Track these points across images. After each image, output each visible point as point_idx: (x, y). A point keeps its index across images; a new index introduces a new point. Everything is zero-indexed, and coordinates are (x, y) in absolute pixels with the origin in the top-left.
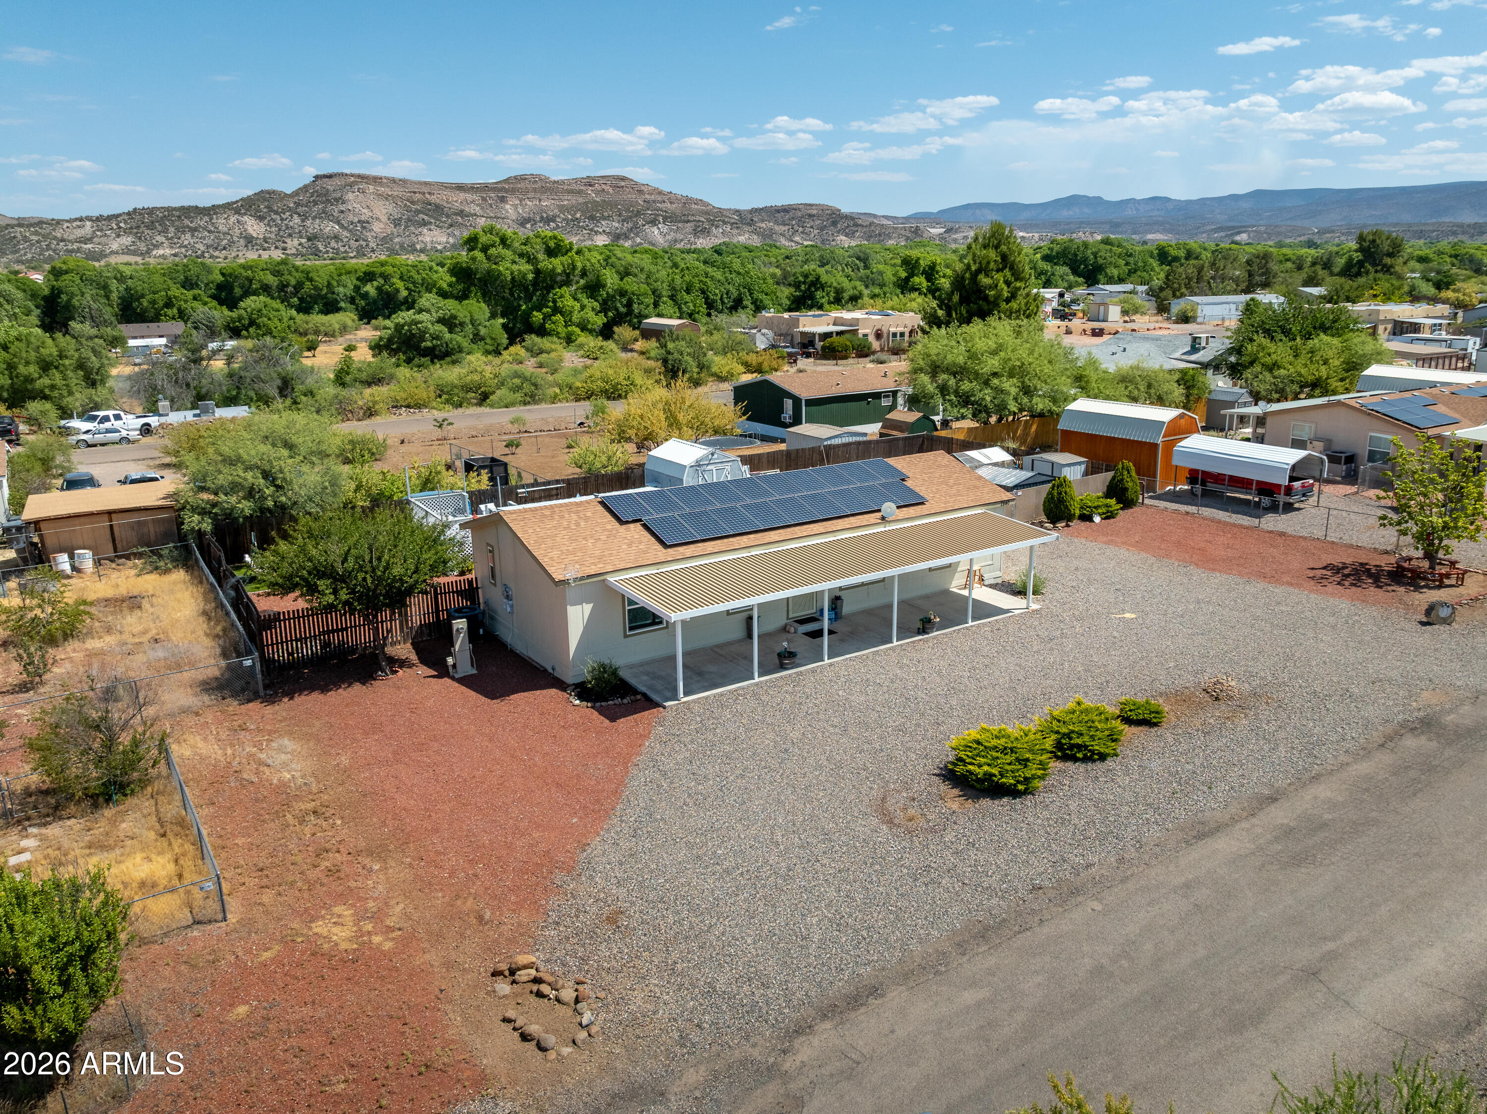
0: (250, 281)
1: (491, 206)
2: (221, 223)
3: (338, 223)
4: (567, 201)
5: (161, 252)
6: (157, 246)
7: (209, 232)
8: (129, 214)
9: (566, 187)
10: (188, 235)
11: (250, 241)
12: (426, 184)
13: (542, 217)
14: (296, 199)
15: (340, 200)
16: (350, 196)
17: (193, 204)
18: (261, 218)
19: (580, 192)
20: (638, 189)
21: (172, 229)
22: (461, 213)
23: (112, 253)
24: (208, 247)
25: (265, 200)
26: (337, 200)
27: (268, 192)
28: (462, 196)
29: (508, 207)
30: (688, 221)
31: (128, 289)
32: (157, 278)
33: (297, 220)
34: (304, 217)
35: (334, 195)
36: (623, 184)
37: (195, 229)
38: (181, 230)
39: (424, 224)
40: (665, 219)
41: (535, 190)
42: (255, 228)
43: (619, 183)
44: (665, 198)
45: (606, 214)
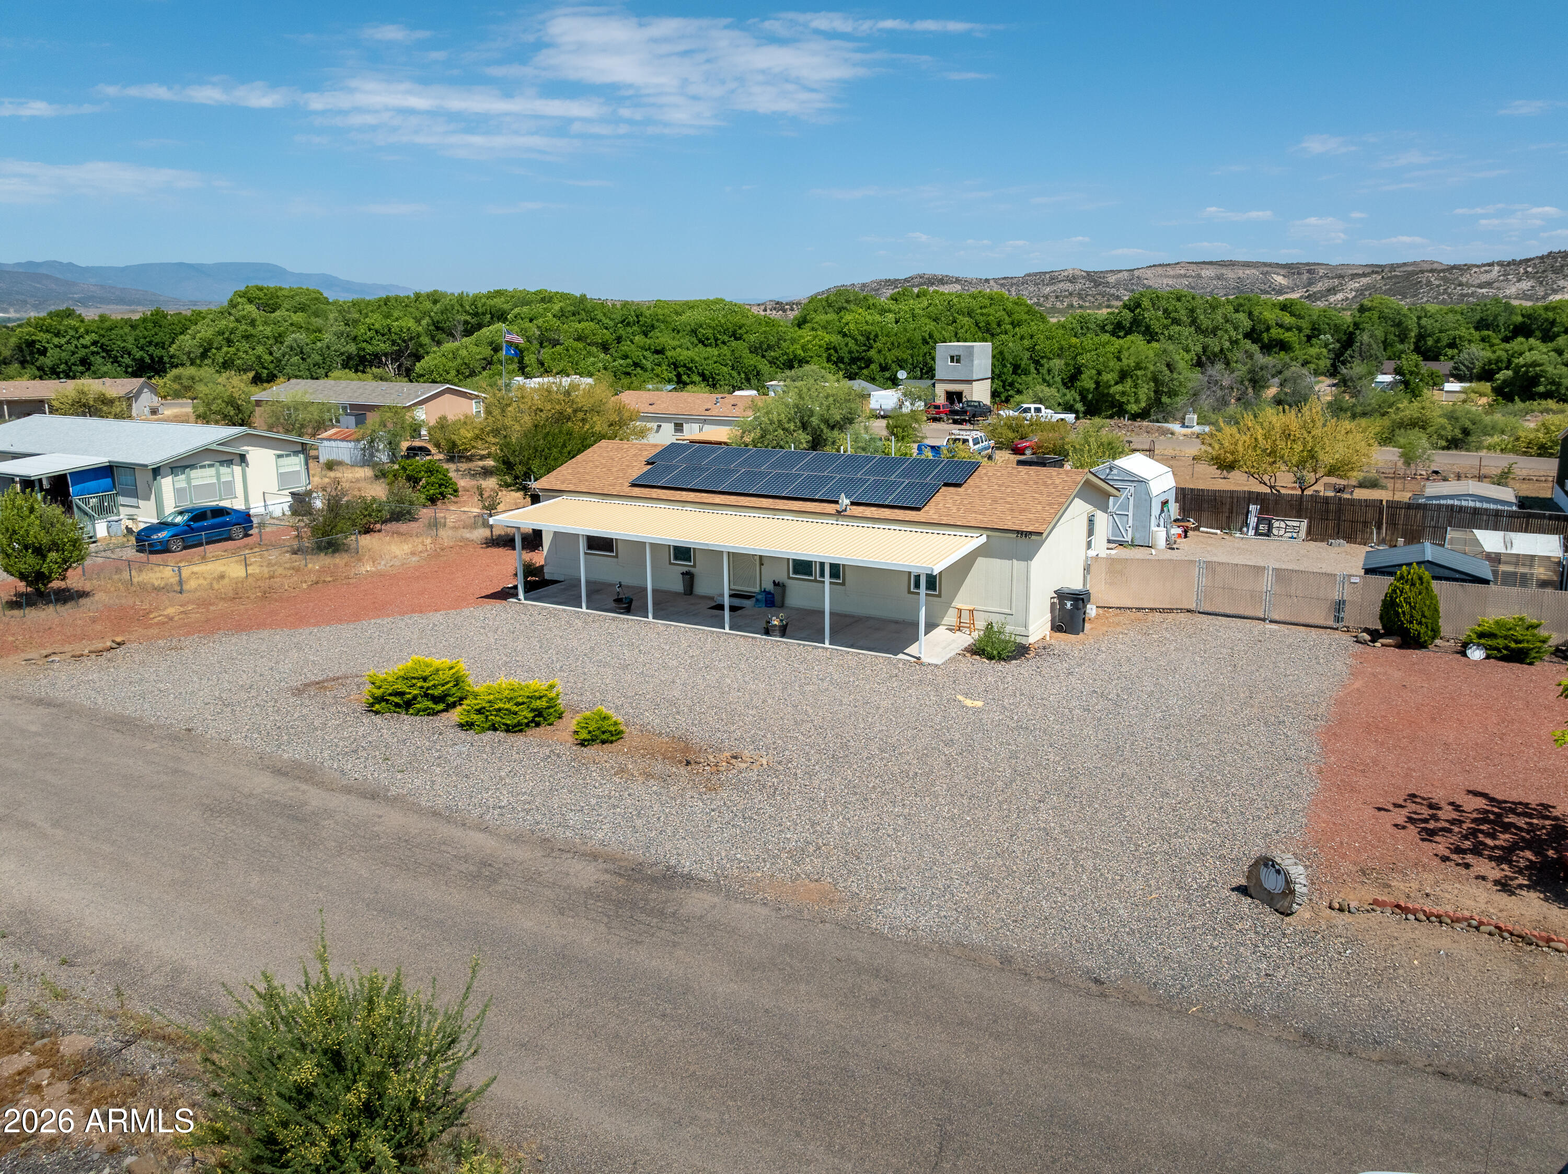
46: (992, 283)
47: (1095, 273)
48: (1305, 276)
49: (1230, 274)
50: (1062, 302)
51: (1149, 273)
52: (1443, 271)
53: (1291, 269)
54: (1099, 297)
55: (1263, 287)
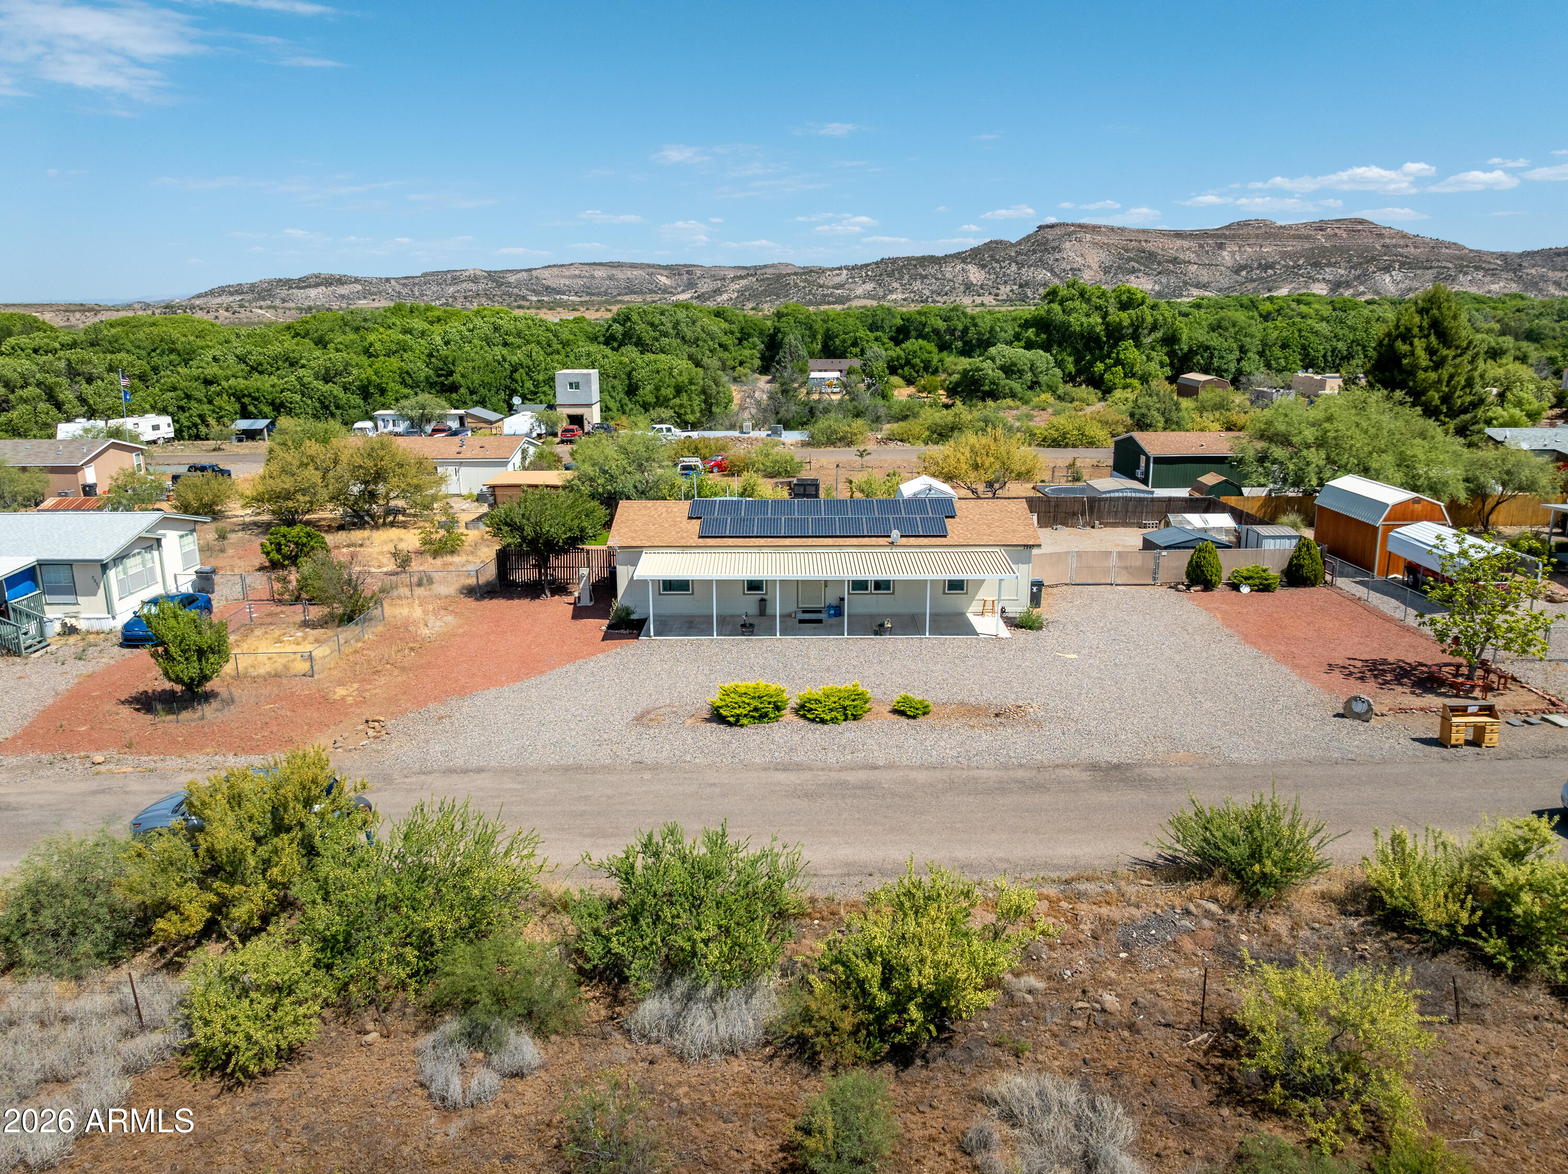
0: (924, 325)
1: (1207, 252)
2: (948, 271)
3: (1052, 271)
4: (1298, 245)
5: (894, 297)
6: (891, 292)
7: (937, 279)
8: (877, 263)
9: (1292, 232)
10: (919, 282)
11: (969, 287)
12: (1144, 231)
13: (1260, 264)
14: (1017, 249)
15: (1058, 249)
16: (1068, 245)
17: (926, 254)
18: (983, 267)
19: (1307, 237)
20: (1377, 232)
21: (907, 277)
22: (1175, 261)
23: (856, 297)
24: (933, 292)
25: (991, 249)
26: (1054, 249)
27: (996, 242)
28: (1179, 243)
29: (1225, 253)
30: (1431, 268)
31: (827, 330)
32: (849, 322)
33: (1014, 267)
34: (1021, 265)
35: (1053, 244)
36: (1360, 227)
37: (925, 277)
38: (913, 278)
39: (1133, 271)
40: (1402, 265)
41: (1257, 236)
42: (975, 275)
43: (1356, 226)
44: (1409, 242)
45: (1333, 260)
46: (393, 282)
47: (495, 272)
48: (685, 277)
49: (619, 274)
50: (471, 302)
51: (546, 273)
52: (804, 273)
53: (673, 270)
54: (506, 297)
55: (650, 287)
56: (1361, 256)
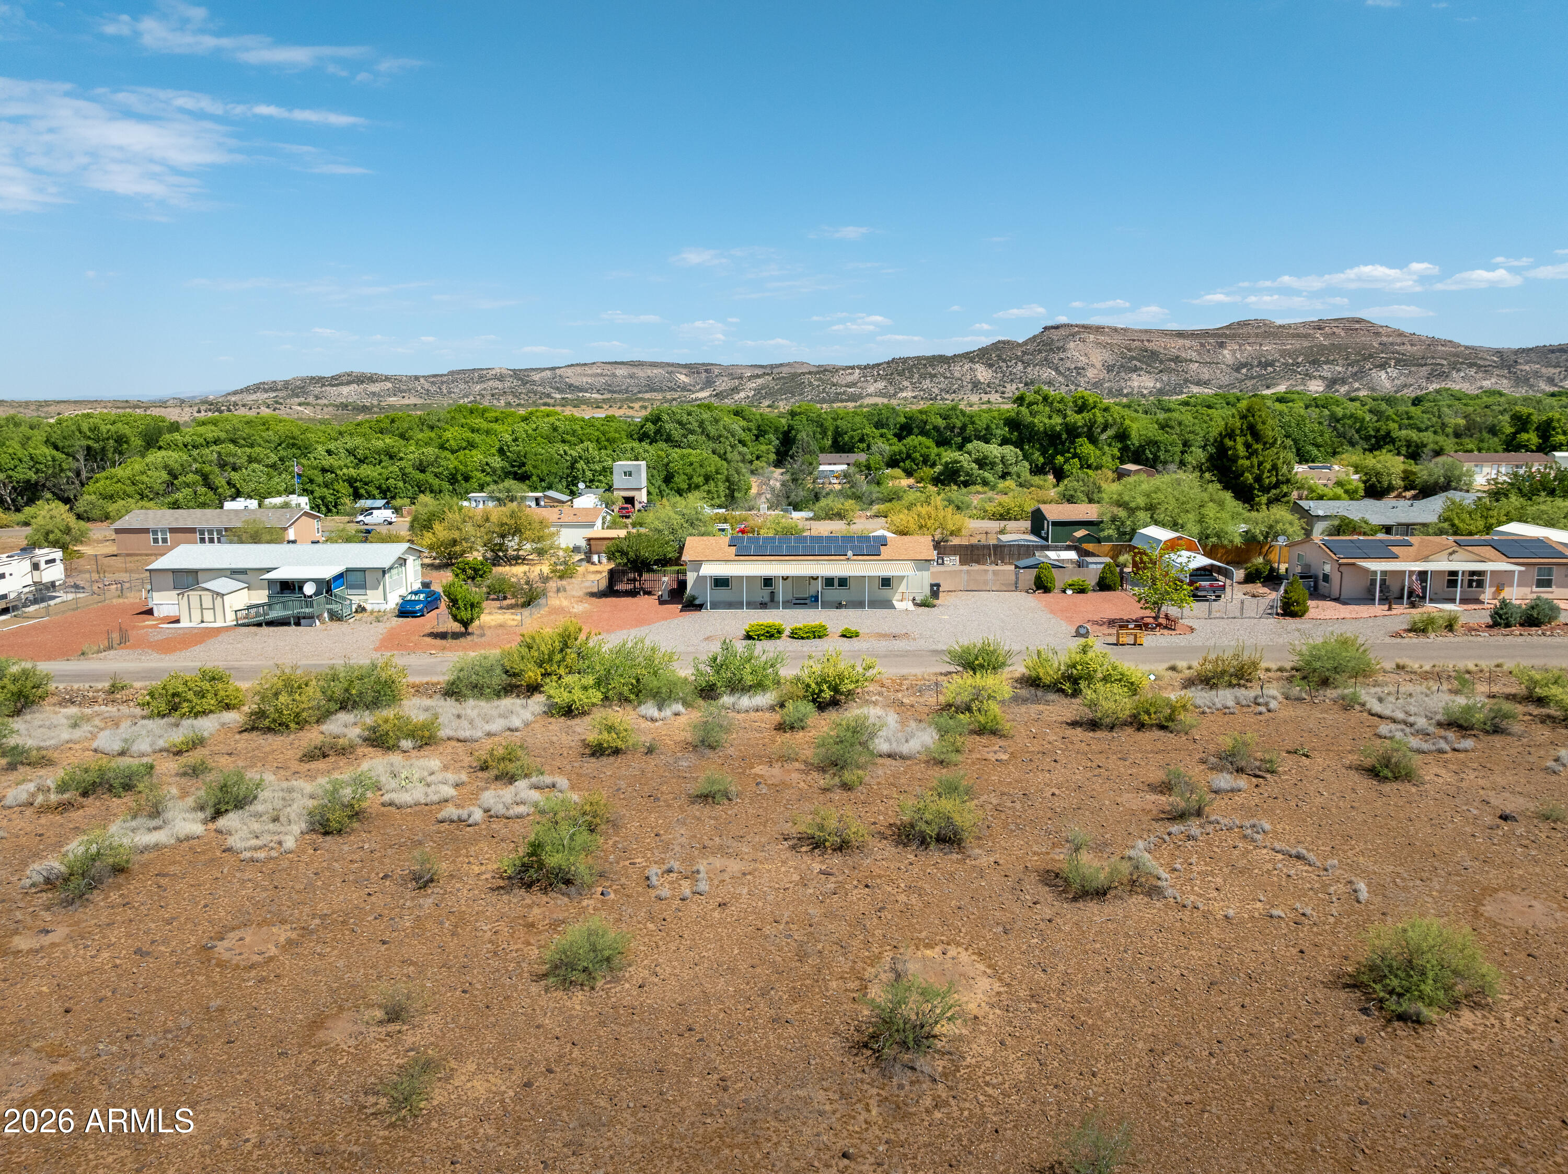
1: (1209, 351)
2: (957, 370)
3: (1057, 370)
4: (1297, 344)
5: (904, 394)
6: (902, 390)
7: (946, 378)
8: (888, 363)
9: (1291, 331)
10: (928, 381)
11: (976, 385)
12: (1146, 331)
13: (1260, 363)
14: (1024, 349)
15: (1063, 349)
16: (1072, 345)
17: (936, 353)
18: (990, 366)
19: (1306, 336)
20: (1374, 330)
21: (917, 376)
22: (1177, 359)
23: (868, 395)
24: (941, 390)
25: (998, 349)
26: (1059, 349)
27: (1004, 342)
28: (1181, 342)
29: (1226, 352)
30: (1426, 365)
31: (837, 427)
32: (858, 419)
33: (1020, 366)
34: (1026, 365)
35: (1057, 344)
36: (1357, 326)
37: (935, 376)
38: (923, 377)
39: (1135, 369)
40: (1398, 362)
41: (1257, 335)
42: (983, 374)
43: (1354, 325)
44: (1406, 340)
45: (1331, 358)
46: (422, 380)
47: (520, 370)
48: (704, 375)
49: (640, 373)
50: (498, 400)
51: (569, 372)
52: (818, 373)
53: (691, 369)
54: (532, 395)
55: (669, 385)
56: (1358, 353)
